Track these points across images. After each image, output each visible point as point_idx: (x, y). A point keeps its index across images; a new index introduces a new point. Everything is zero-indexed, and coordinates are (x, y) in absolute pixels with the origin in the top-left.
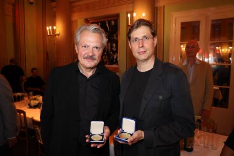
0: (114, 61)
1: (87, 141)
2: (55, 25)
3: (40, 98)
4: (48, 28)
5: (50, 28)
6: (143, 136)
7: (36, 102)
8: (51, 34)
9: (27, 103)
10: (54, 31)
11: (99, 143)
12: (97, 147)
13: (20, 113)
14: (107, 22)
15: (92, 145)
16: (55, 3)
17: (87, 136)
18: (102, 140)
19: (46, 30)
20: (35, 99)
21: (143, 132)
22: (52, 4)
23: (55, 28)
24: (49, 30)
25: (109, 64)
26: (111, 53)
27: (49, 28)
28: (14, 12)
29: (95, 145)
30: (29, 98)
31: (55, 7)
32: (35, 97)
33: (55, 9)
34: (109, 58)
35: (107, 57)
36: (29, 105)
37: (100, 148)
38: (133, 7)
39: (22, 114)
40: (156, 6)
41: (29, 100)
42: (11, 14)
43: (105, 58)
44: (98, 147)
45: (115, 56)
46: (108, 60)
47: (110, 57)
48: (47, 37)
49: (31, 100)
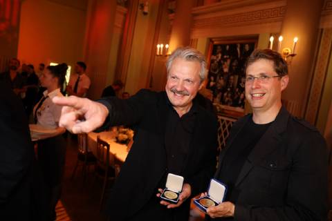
0: (240, 102)
1: (158, 195)
2: (168, 43)
3: (131, 133)
4: (158, 46)
5: (162, 46)
6: (233, 211)
7: (125, 137)
8: (161, 54)
9: (115, 135)
10: (165, 50)
11: (171, 202)
12: (167, 206)
13: (104, 146)
14: (239, 46)
15: (162, 202)
16: (173, 14)
17: (160, 190)
18: (176, 200)
19: (156, 48)
20: (125, 133)
21: (234, 207)
22: (171, 15)
23: (167, 46)
24: (160, 48)
25: (231, 106)
26: (237, 90)
27: (160, 46)
28: (124, 24)
29: (166, 203)
30: (118, 130)
31: (172, 20)
32: (125, 130)
33: (172, 23)
34: (232, 97)
35: (230, 95)
36: (117, 138)
37: (171, 208)
38: (282, 27)
39: (106, 147)
40: (321, 27)
41: (117, 132)
42: (120, 26)
43: (227, 96)
44: (169, 207)
45: (242, 95)
46: (231, 100)
47: (234, 96)
48: (156, 57)
49: (119, 133)
